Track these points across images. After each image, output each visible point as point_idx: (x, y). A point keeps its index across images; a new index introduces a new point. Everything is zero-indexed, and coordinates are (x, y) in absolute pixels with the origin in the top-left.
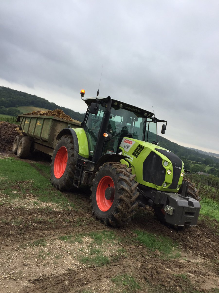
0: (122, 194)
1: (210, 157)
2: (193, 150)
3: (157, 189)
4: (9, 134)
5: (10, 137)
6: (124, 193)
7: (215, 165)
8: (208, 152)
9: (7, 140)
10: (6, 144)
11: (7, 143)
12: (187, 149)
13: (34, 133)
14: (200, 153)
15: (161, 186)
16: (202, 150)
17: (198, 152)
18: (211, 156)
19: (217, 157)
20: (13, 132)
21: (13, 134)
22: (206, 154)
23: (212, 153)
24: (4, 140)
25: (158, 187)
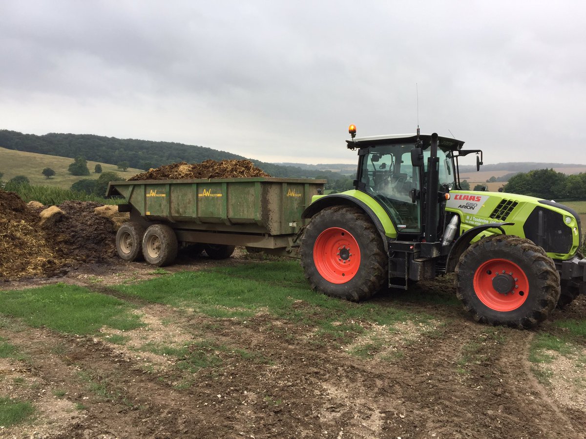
0: (548, 279)
1: (322, 172)
2: (290, 166)
3: (563, 258)
4: (90, 225)
5: (96, 230)
6: (549, 277)
7: (333, 184)
8: (316, 164)
9: (95, 238)
10: (95, 246)
11: (95, 244)
12: (279, 166)
13: (197, 214)
14: (303, 169)
15: (567, 253)
16: (305, 163)
17: (299, 167)
18: (324, 170)
19: (333, 171)
20: (97, 219)
21: (98, 223)
22: (314, 169)
23: (323, 164)
24: (88, 238)
25: (562, 256)
